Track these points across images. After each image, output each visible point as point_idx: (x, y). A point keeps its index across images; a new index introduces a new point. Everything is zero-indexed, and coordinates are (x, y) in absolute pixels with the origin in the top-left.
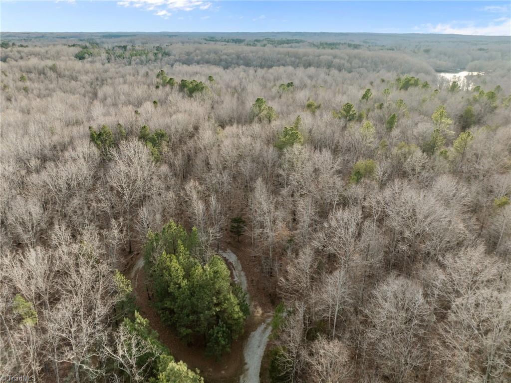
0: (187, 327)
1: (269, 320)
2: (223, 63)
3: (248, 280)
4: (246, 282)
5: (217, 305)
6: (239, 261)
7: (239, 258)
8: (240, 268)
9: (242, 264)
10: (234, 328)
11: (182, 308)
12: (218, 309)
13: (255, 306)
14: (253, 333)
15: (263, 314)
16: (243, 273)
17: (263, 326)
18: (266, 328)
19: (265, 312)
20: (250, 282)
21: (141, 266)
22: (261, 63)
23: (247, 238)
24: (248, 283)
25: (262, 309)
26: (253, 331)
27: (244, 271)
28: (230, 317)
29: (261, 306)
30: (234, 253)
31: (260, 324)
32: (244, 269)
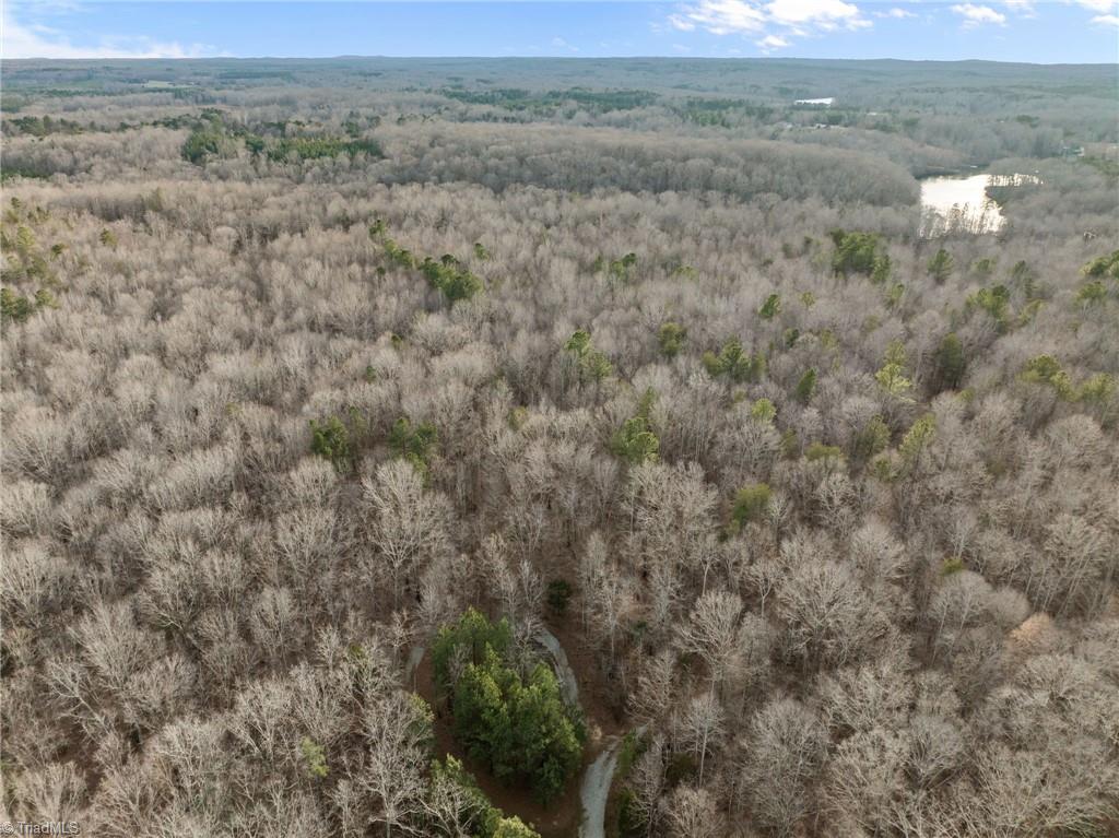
0: (508, 764)
1: (612, 747)
2: (491, 176)
3: (578, 682)
4: (575, 685)
5: (546, 735)
6: (563, 650)
7: (563, 645)
8: (565, 661)
9: (568, 654)
10: (568, 763)
11: (501, 740)
12: (547, 741)
13: (592, 725)
14: (591, 766)
15: (603, 737)
16: (570, 671)
17: (605, 755)
18: (609, 759)
19: (606, 732)
20: (582, 684)
21: (418, 662)
22: (568, 177)
23: (575, 617)
24: (578, 686)
25: (603, 730)
26: (591, 763)
27: (572, 668)
28: (564, 750)
29: (599, 725)
30: (556, 636)
31: (600, 752)
32: (571, 663)
